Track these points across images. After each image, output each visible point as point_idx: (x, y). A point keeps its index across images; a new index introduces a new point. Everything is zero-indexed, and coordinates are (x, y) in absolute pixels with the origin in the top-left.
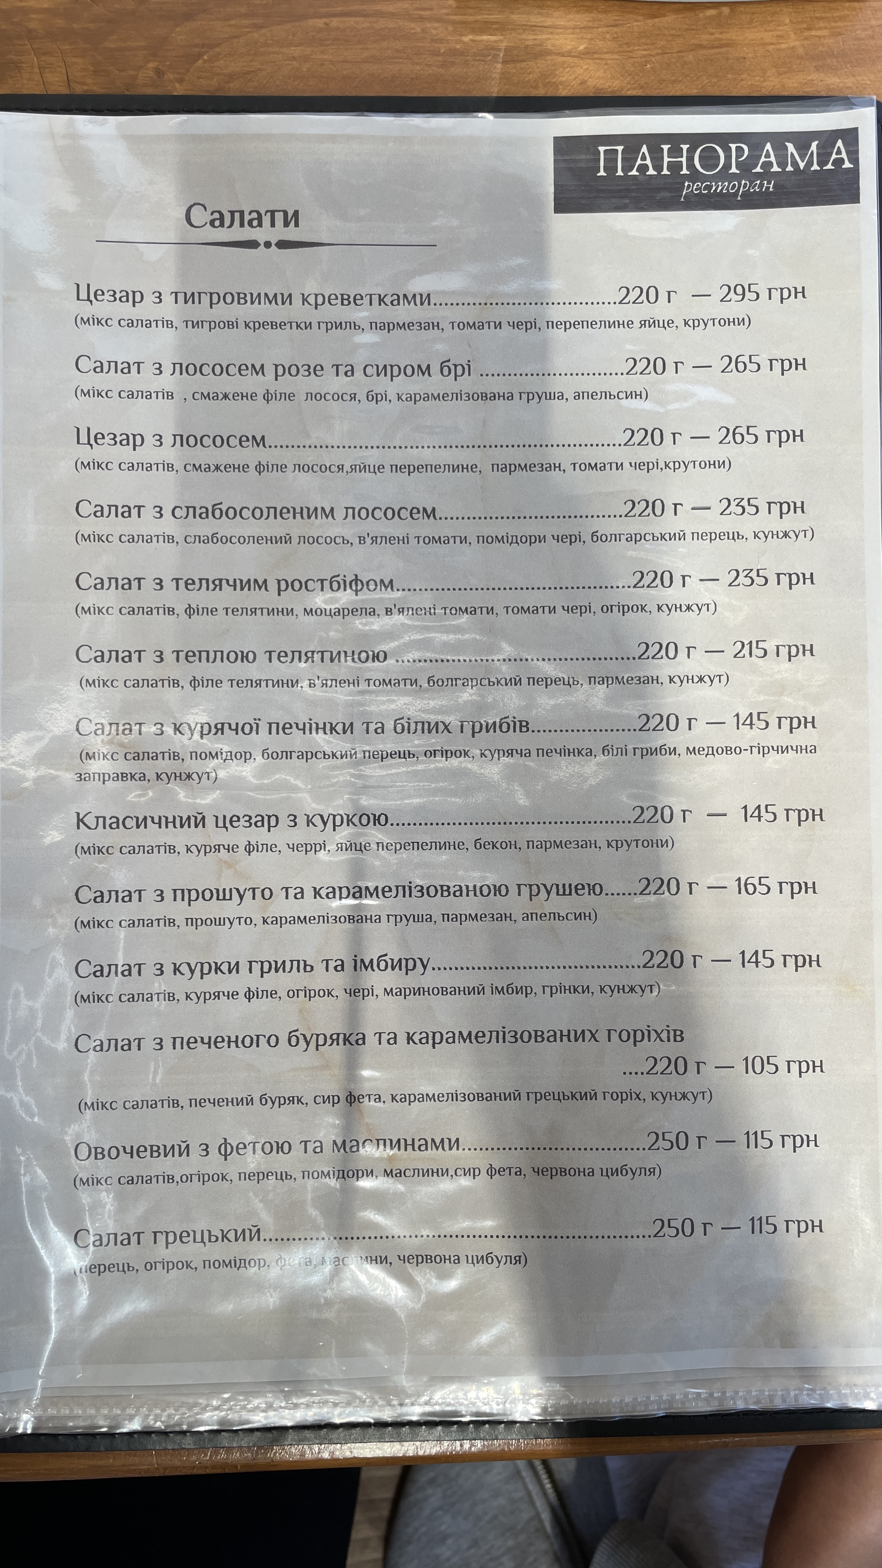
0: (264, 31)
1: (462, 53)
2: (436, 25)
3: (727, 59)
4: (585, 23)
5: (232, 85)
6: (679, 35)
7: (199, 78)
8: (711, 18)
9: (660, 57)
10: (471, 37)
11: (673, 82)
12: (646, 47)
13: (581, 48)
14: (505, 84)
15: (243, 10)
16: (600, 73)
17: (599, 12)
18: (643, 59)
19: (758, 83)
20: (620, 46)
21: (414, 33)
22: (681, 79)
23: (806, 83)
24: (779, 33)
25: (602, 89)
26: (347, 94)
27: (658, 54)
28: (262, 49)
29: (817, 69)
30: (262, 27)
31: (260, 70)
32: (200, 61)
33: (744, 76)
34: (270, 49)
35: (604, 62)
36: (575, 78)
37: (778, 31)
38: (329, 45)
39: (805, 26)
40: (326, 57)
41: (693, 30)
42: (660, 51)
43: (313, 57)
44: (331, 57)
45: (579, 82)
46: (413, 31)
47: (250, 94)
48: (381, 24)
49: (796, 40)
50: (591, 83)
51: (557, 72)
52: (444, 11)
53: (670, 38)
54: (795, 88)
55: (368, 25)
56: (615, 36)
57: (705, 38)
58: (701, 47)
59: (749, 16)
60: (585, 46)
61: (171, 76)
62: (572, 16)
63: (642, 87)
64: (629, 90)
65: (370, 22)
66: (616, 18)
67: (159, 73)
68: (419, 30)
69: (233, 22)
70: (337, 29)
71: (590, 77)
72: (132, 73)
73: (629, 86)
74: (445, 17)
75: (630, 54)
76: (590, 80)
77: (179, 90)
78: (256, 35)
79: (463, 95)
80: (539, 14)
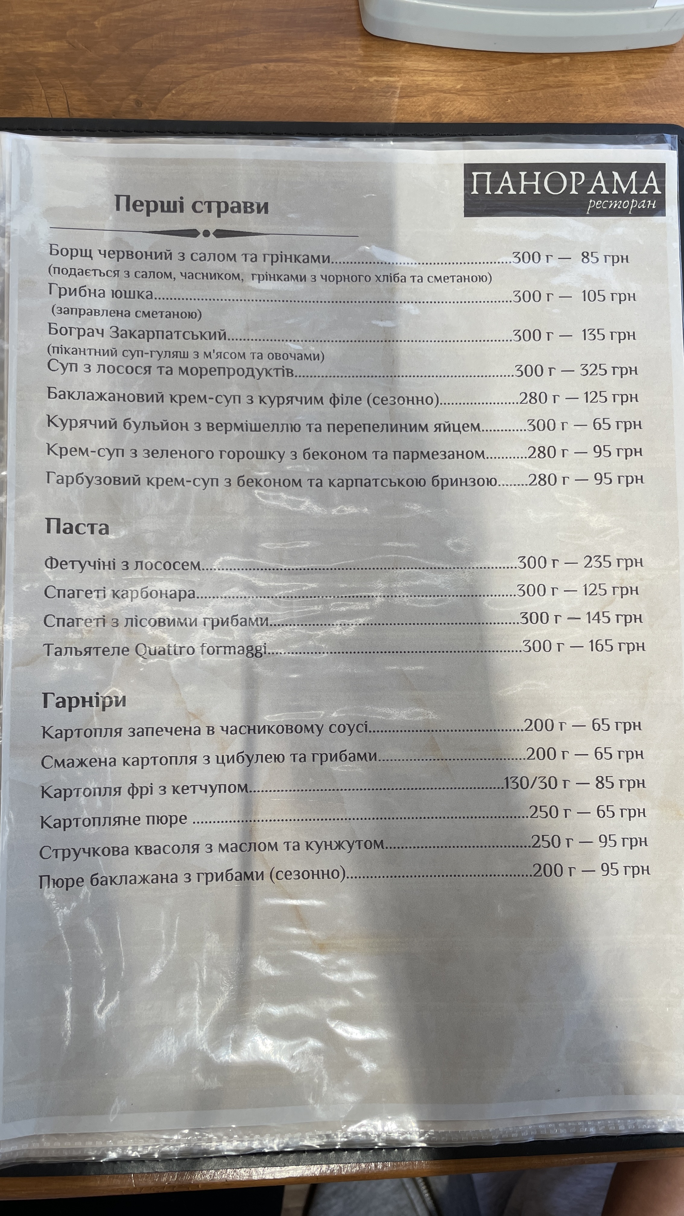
0: (218, 72)
1: (369, 90)
2: (349, 69)
3: (568, 96)
4: (461, 68)
5: (194, 113)
6: (532, 78)
7: (169, 107)
8: (556, 65)
9: (517, 94)
10: (375, 78)
11: (528, 113)
12: (507, 86)
13: (459, 87)
14: (401, 114)
15: (202, 56)
16: (473, 106)
17: (471, 60)
18: (505, 95)
19: (591, 114)
20: (488, 85)
21: (333, 75)
22: (533, 110)
23: (628, 114)
24: (607, 76)
25: (474, 118)
26: (281, 120)
27: (516, 92)
28: (217, 86)
29: (636, 103)
30: (217, 69)
31: (215, 101)
32: (170, 95)
33: (581, 109)
34: (223, 86)
35: (475, 97)
36: (454, 110)
37: (606, 74)
38: (267, 83)
39: (626, 71)
40: (265, 92)
41: (543, 74)
42: (518, 90)
43: (255, 92)
44: (269, 93)
45: (457, 113)
46: (331, 73)
47: (207, 120)
48: (308, 67)
49: (620, 82)
50: (466, 113)
51: (441, 105)
52: (355, 59)
53: (525, 80)
54: (619, 117)
55: (298, 68)
56: (484, 78)
57: (551, 80)
58: (548, 86)
59: (584, 64)
60: (461, 85)
61: (147, 106)
62: (451, 63)
63: (504, 117)
64: (494, 119)
65: (299, 66)
66: (484, 64)
67: (138, 103)
68: (336, 72)
69: (195, 65)
70: (274, 71)
71: (466, 109)
72: (118, 102)
73: (495, 116)
74: (356, 63)
75: (495, 92)
76: (465, 111)
77: (154, 116)
78: (212, 76)
79: (370, 121)
80: (426, 61)
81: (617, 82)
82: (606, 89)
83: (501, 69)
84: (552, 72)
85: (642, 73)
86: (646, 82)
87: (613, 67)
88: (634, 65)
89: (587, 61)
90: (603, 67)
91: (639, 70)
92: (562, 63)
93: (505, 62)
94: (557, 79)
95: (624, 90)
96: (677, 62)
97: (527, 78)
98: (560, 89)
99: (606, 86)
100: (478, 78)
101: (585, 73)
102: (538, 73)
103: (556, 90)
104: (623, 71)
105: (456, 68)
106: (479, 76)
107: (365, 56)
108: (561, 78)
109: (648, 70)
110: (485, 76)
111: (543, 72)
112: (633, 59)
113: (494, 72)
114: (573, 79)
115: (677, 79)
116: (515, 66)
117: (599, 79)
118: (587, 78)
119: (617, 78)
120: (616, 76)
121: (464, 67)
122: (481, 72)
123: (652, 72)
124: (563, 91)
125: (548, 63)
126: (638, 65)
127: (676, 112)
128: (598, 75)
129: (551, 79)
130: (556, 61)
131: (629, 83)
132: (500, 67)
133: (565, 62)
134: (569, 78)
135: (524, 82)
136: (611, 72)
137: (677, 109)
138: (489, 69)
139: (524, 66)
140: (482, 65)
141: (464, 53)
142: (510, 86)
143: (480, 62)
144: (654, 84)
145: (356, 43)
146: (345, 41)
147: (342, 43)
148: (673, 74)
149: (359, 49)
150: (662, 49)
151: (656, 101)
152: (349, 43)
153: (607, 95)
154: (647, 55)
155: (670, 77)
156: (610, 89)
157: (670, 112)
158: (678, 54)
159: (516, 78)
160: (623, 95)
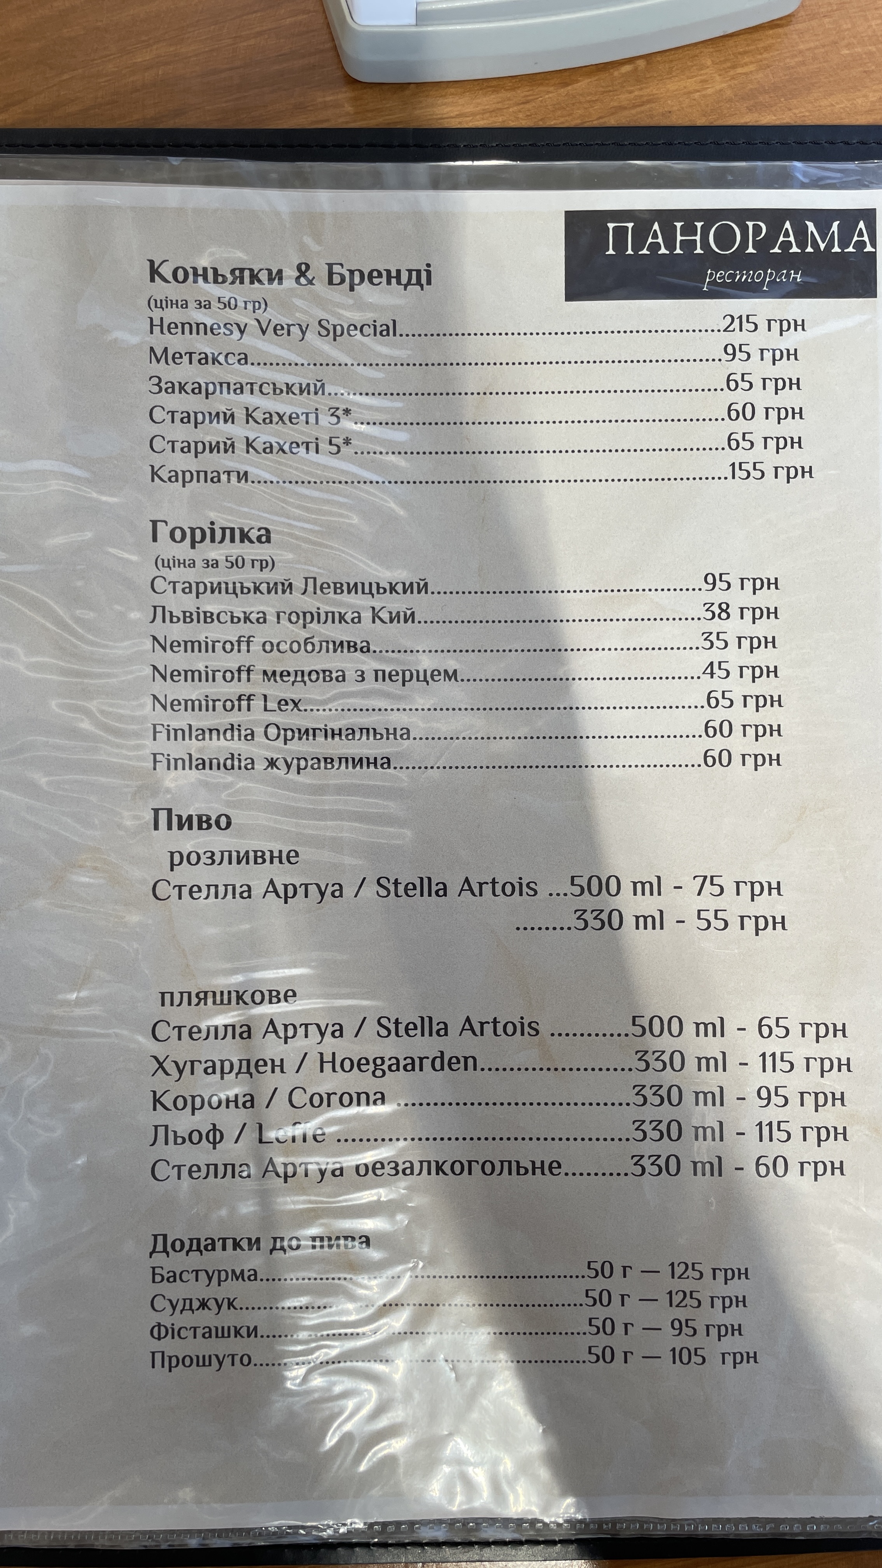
81: (719, 84)
82: (704, 96)
83: (550, 95)
84: (624, 87)
85: (752, 63)
86: (760, 75)
87: (709, 63)
88: (740, 53)
89: (671, 61)
90: (695, 65)
91: (747, 59)
92: (636, 69)
93: (554, 85)
94: (632, 96)
95: (729, 93)
96: (800, 38)
97: (589, 102)
98: (638, 109)
99: (704, 93)
100: (521, 115)
101: (670, 78)
102: (604, 92)
103: (633, 112)
104: (725, 66)
106: (520, 111)
107: (356, 113)
108: (636, 93)
109: (759, 57)
110: (529, 110)
111: (610, 88)
112: (736, 46)
113: (541, 101)
114: (655, 92)
115: (803, 63)
116: (569, 88)
117: (691, 84)
118: (672, 86)
119: (718, 78)
120: (716, 75)
121: (498, 102)
122: (522, 106)
123: (765, 59)
124: (643, 112)
125: (616, 74)
126: (745, 53)
127: (809, 111)
128: (688, 78)
129: (623, 97)
130: (627, 68)
131: (736, 82)
132: (548, 92)
133: (640, 68)
134: (648, 90)
135: (586, 108)
136: (707, 71)
137: (810, 107)
138: (534, 100)
139: (583, 84)
140: (522, 95)
141: (494, 83)
142: (567, 118)
143: (518, 91)
144: (771, 75)
145: (340, 96)
146: (324, 97)
147: (320, 100)
148: (796, 56)
149: (346, 105)
150: (776, 22)
151: (777, 101)
152: (331, 98)
153: (707, 106)
154: (756, 36)
155: (792, 62)
156: (710, 95)
157: (801, 112)
158: (799, 26)
159: (573, 104)
160: (730, 100)
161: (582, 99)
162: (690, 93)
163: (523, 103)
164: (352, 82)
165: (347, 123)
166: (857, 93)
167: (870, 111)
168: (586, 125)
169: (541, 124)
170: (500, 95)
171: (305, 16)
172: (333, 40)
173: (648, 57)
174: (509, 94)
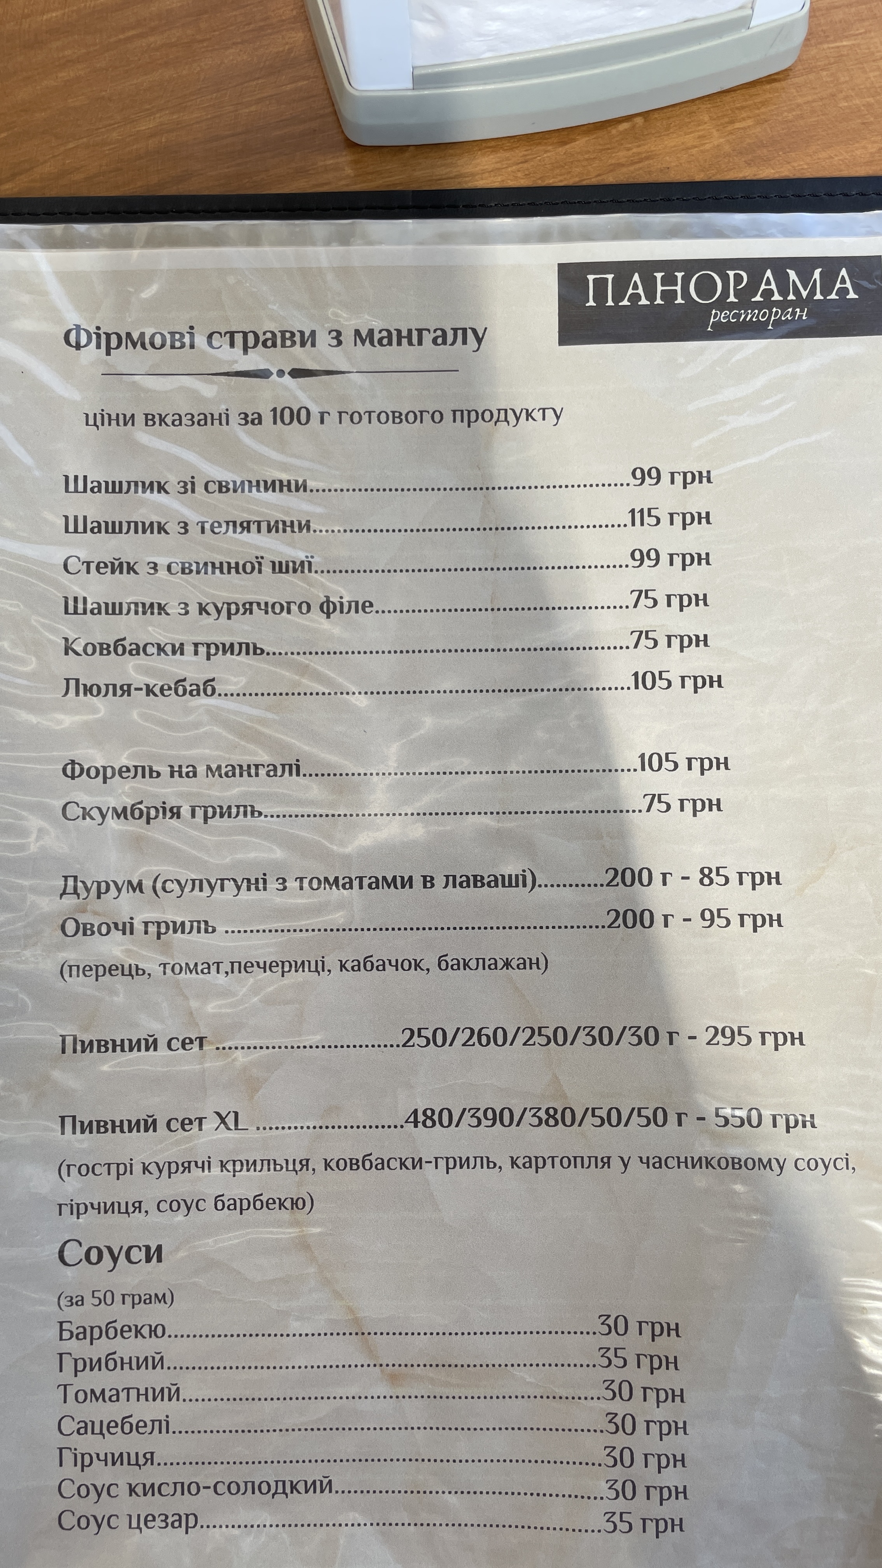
81: (717, 139)
82: (702, 152)
83: (549, 154)
84: (622, 144)
85: (749, 117)
86: (758, 129)
87: (706, 118)
88: (737, 108)
89: (669, 118)
90: (692, 121)
91: (744, 115)
92: (634, 127)
93: (552, 144)
94: (630, 153)
95: (727, 148)
96: (798, 92)
97: (587, 160)
98: (637, 166)
99: (702, 148)
100: (519, 174)
101: (668, 135)
102: (601, 150)
103: (632, 168)
104: (722, 121)
105: (485, 167)
106: (519, 171)
107: (357, 176)
108: (635, 150)
109: (757, 112)
110: (528, 169)
111: (609, 146)
112: (734, 101)
113: (540, 160)
114: (653, 148)
115: (801, 117)
116: (567, 147)
117: (689, 139)
118: (672, 141)
119: (716, 134)
120: (714, 131)
121: (497, 163)
122: (521, 165)
123: (763, 113)
124: (641, 168)
125: (614, 132)
126: (742, 108)
127: (808, 164)
128: (686, 134)
129: (621, 154)
130: (625, 126)
131: (734, 137)
132: (546, 152)
133: (637, 126)
134: (646, 147)
135: (584, 166)
136: (705, 126)
137: (808, 159)
138: (532, 159)
139: (581, 143)
140: (521, 154)
141: (493, 144)
142: (565, 176)
143: (517, 151)
144: (769, 130)
145: (341, 159)
146: (324, 161)
147: (320, 164)
148: (793, 110)
149: (346, 168)
150: (773, 77)
151: (776, 155)
152: (331, 162)
153: (705, 161)
154: (753, 91)
155: (790, 116)
156: (708, 151)
158: (796, 80)
159: (572, 162)
160: (728, 155)
161: (580, 157)
162: (688, 148)
163: (522, 163)
164: (352, 145)
165: (347, 185)
166: (857, 145)
167: (870, 163)
168: (584, 183)
169: (540, 183)
170: (498, 155)
171: (305, 82)
172: (333, 105)
173: (646, 115)
174: (507, 154)
